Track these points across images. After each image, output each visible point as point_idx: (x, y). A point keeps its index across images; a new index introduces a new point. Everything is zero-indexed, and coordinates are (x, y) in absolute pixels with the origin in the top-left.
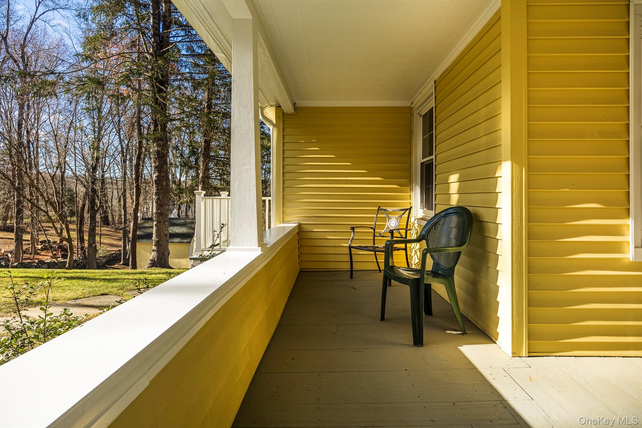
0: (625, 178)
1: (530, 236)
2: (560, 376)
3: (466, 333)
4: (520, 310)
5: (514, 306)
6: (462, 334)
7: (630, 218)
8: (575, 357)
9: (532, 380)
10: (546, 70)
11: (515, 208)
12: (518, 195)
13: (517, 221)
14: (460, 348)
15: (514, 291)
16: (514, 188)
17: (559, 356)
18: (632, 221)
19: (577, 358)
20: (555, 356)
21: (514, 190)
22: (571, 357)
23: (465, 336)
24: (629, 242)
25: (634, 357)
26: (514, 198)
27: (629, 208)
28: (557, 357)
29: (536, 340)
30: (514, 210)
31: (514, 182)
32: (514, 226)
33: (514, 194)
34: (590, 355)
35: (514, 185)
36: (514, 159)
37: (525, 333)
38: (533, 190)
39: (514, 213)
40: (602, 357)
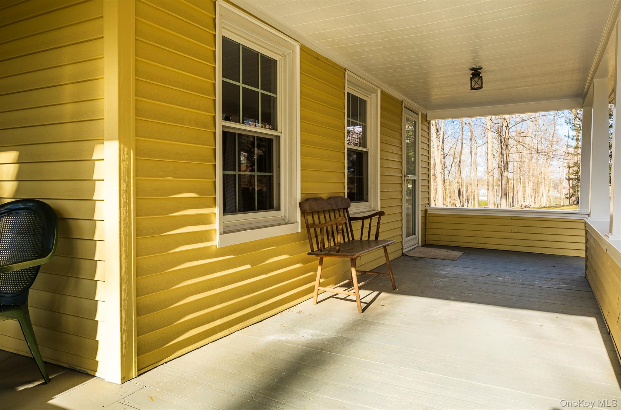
0: (212, 168)
1: (138, 233)
2: (176, 382)
3: (50, 380)
4: (129, 324)
5: (123, 320)
6: (45, 383)
7: (217, 206)
8: (179, 357)
9: (153, 399)
10: (152, 42)
11: (123, 200)
12: (126, 183)
13: (125, 216)
14: (51, 402)
15: (123, 302)
16: (122, 175)
17: (166, 363)
18: (218, 209)
19: (180, 357)
20: (162, 364)
21: (122, 178)
22: (176, 359)
23: (49, 384)
24: (216, 230)
25: (220, 339)
26: (122, 187)
27: (216, 197)
28: (164, 365)
29: (145, 353)
30: (122, 202)
31: (122, 167)
32: (122, 222)
33: (122, 182)
34: (190, 351)
35: (122, 171)
36: (122, 138)
37: (135, 349)
38: (141, 178)
39: (122, 205)
40: (198, 348)
